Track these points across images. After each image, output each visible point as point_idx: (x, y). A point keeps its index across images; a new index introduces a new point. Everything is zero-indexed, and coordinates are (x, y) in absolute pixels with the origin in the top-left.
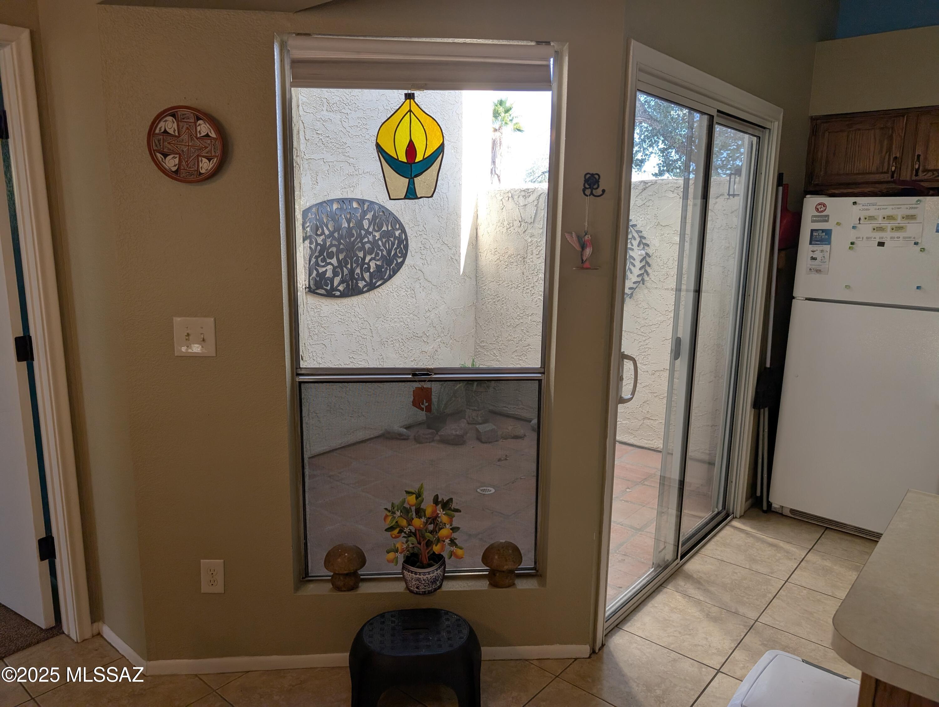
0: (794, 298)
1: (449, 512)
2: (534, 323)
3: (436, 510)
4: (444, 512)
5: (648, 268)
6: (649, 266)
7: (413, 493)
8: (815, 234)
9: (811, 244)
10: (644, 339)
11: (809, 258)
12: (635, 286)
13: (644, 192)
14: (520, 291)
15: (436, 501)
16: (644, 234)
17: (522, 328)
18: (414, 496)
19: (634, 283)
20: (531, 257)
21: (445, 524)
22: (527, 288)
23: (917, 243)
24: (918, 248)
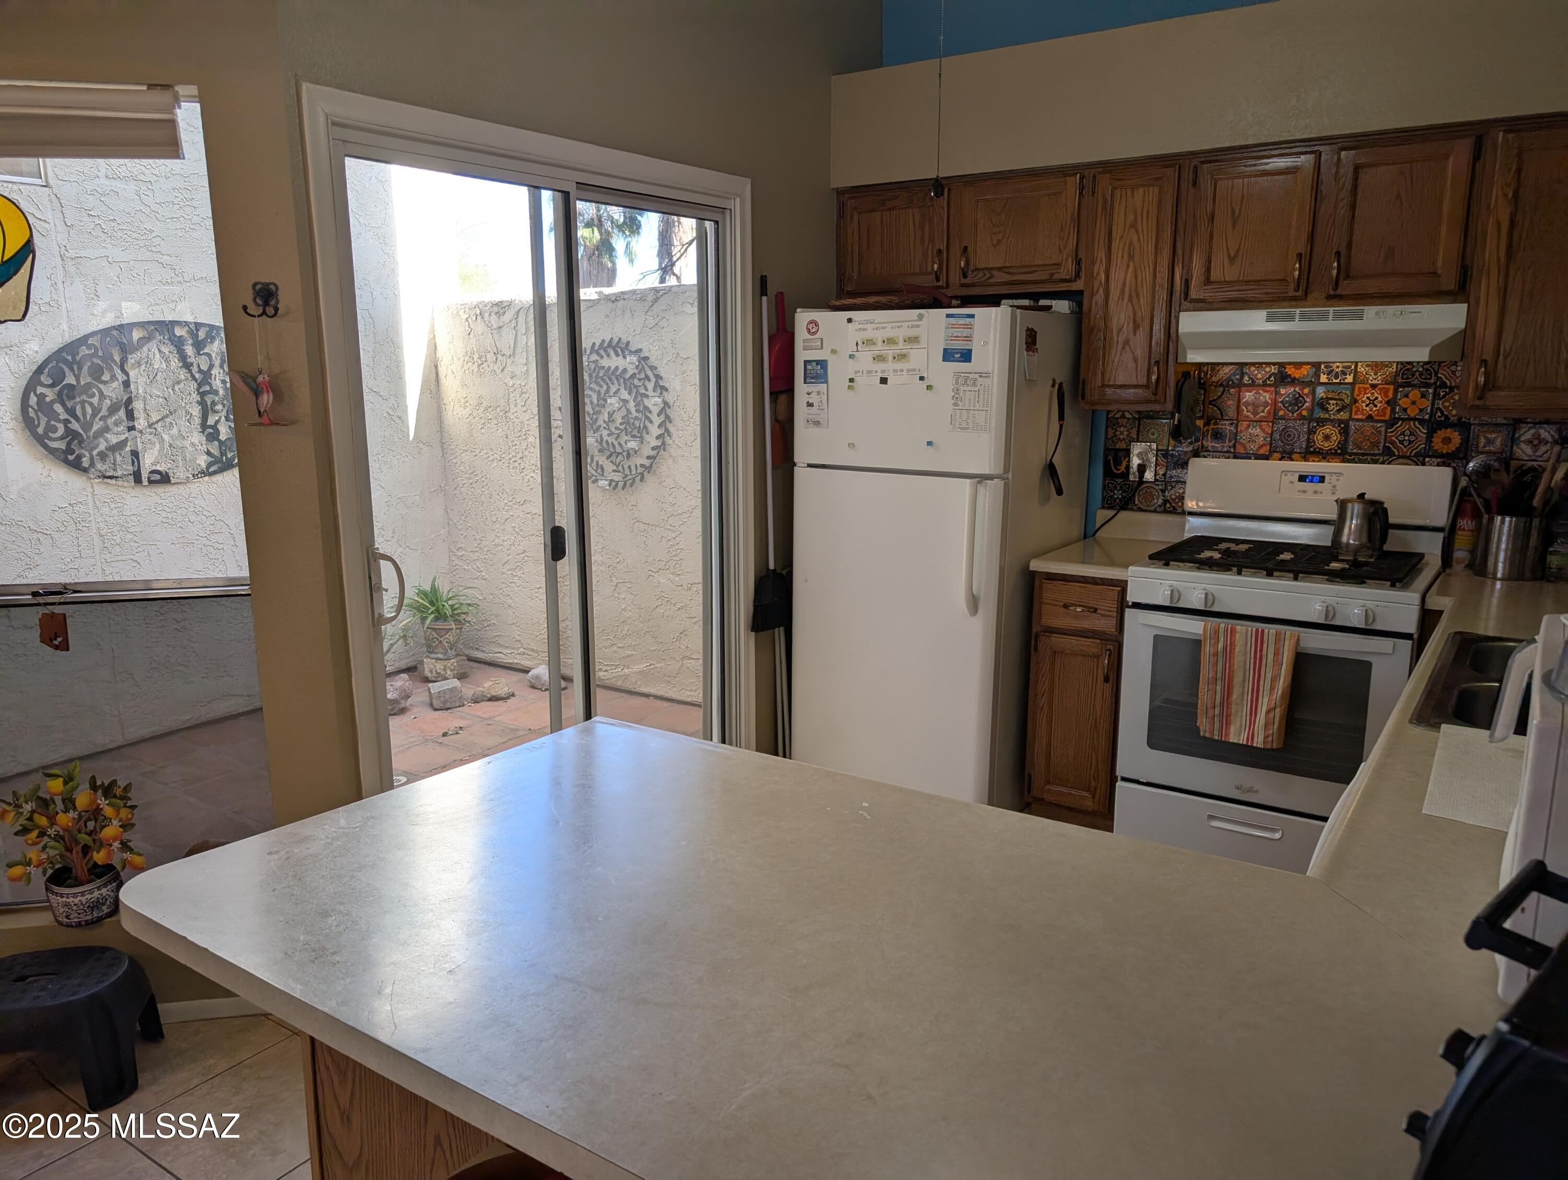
0: (795, 464)
2: (529, 516)
3: (96, 800)
5: (670, 426)
6: (670, 422)
8: (809, 367)
9: (805, 382)
10: (674, 535)
11: (805, 404)
12: (653, 453)
13: (655, 306)
14: (505, 465)
15: (94, 785)
16: (662, 371)
17: (514, 525)
18: (61, 780)
19: (653, 449)
20: (516, 409)
21: (110, 819)
22: (514, 459)
23: (922, 378)
24: (924, 385)
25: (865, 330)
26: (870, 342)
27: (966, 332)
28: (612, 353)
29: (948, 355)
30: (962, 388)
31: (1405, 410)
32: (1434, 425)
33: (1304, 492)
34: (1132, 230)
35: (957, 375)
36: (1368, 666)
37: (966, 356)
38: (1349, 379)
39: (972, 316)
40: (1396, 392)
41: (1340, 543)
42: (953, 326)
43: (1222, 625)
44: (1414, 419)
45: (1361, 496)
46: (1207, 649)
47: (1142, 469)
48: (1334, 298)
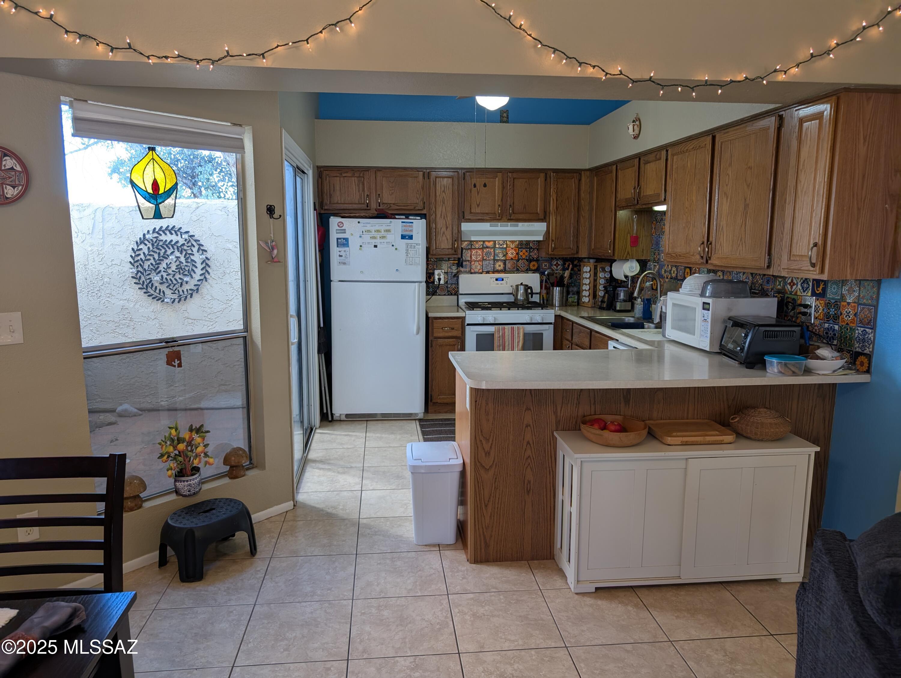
0: (331, 281)
1: (202, 434)
3: (191, 436)
4: (198, 436)
6: (209, 267)
7: (173, 428)
8: (339, 241)
9: (338, 247)
11: (338, 256)
12: (199, 283)
13: (197, 210)
15: (191, 430)
16: (202, 242)
18: (174, 430)
19: (198, 281)
21: (199, 443)
23: (393, 246)
24: (394, 248)
25: (366, 226)
26: (369, 231)
27: (410, 229)
28: (168, 232)
29: (403, 237)
30: (410, 249)
31: (522, 256)
32: (530, 261)
33: (498, 284)
34: (444, 193)
35: (407, 245)
36: (542, 334)
37: (411, 237)
38: (505, 246)
39: (412, 223)
40: (519, 250)
41: (518, 299)
42: (405, 226)
43: (501, 327)
44: (524, 259)
45: (522, 284)
46: (496, 336)
47: (439, 279)
48: (510, 220)
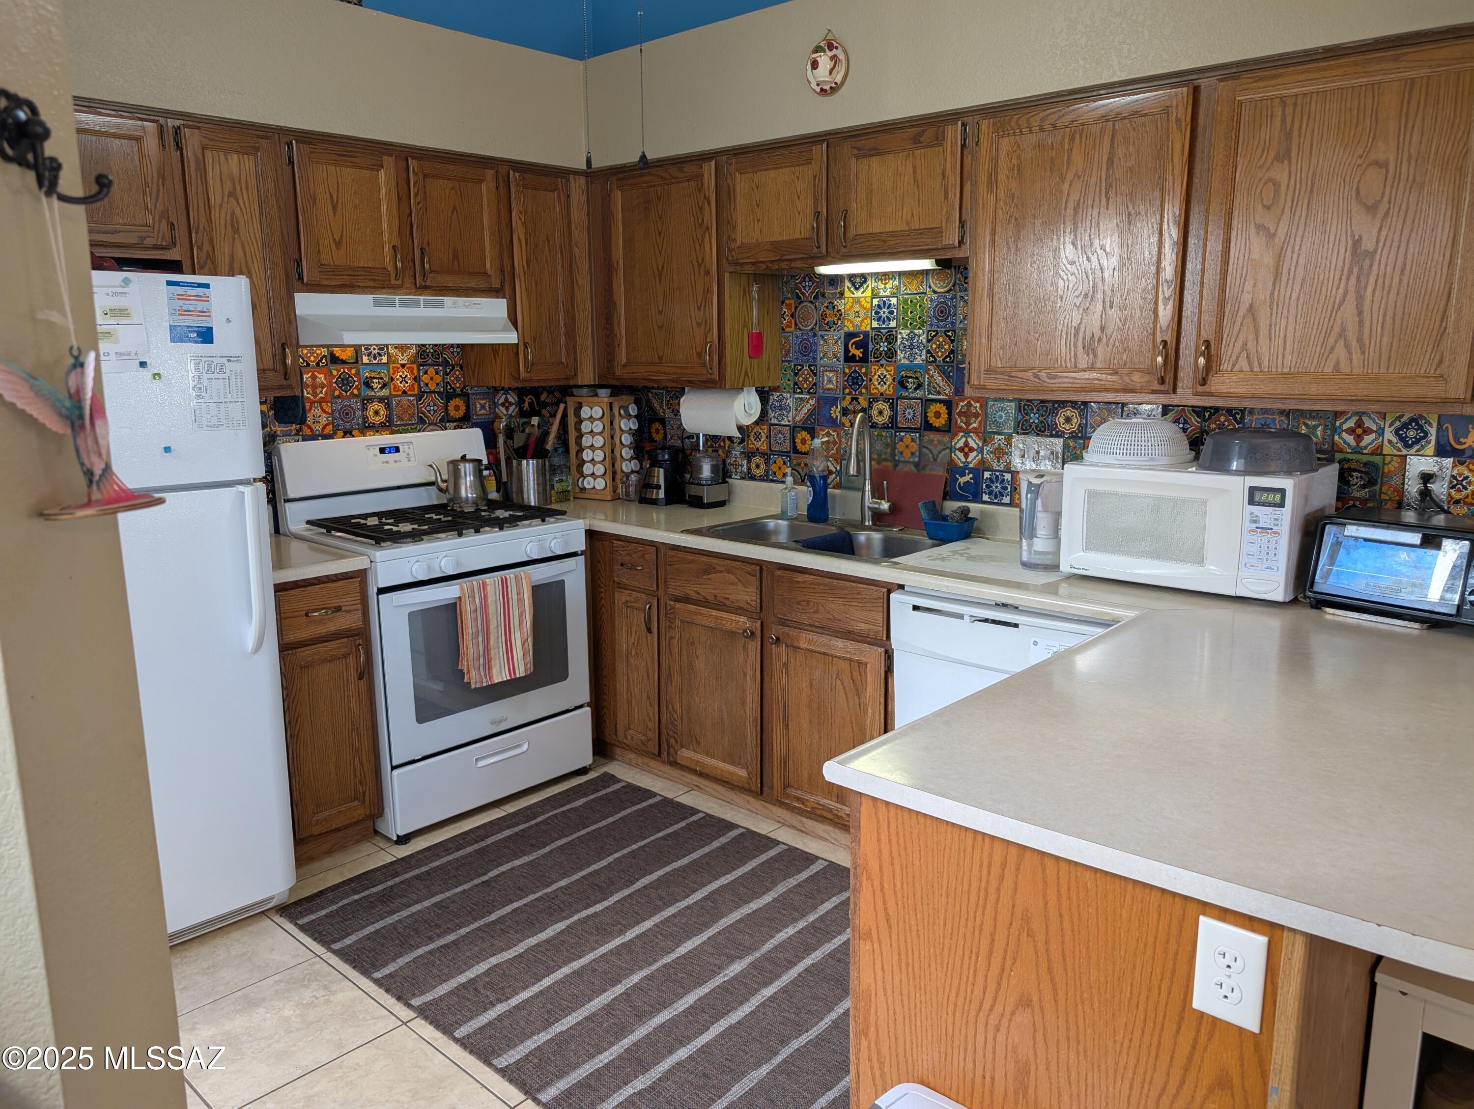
23: (143, 364)
24: (146, 374)
27: (201, 306)
29: (178, 335)
30: (205, 376)
31: (427, 385)
33: (387, 462)
34: (232, 199)
35: (196, 359)
36: (562, 582)
37: (206, 336)
38: (385, 359)
39: (207, 286)
40: (419, 370)
42: (180, 297)
43: (475, 583)
45: (463, 458)
48: (423, 289)
